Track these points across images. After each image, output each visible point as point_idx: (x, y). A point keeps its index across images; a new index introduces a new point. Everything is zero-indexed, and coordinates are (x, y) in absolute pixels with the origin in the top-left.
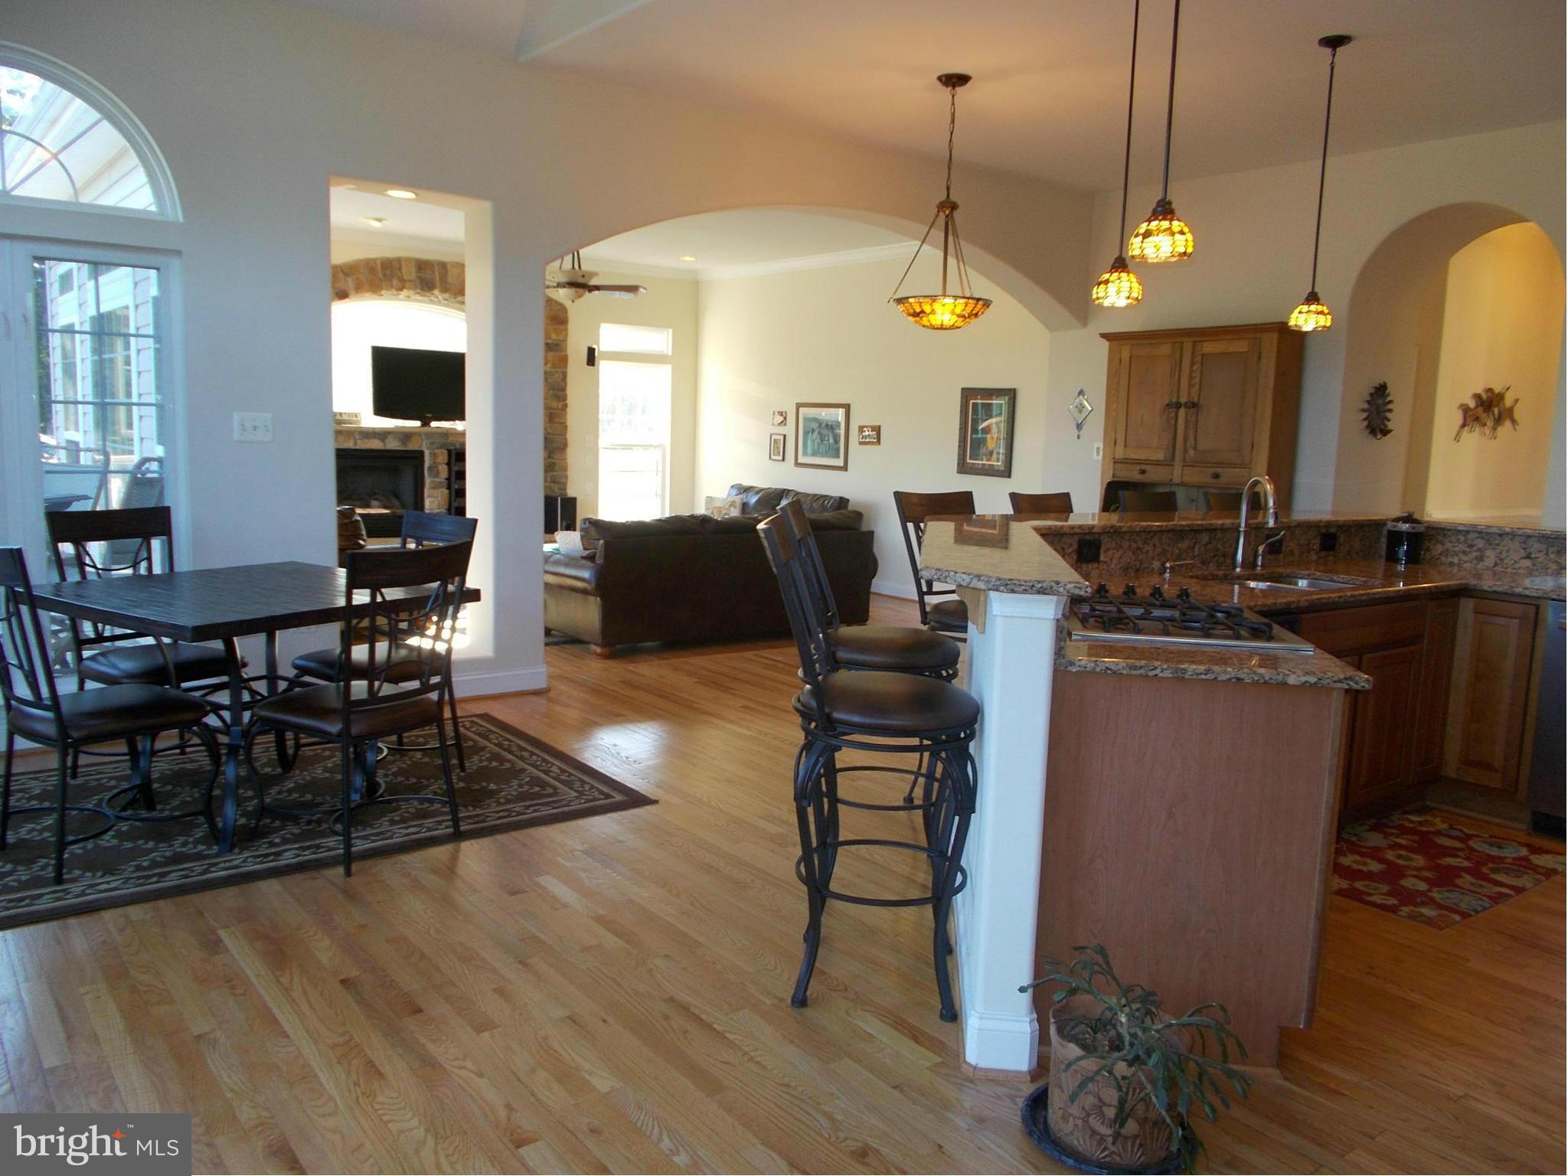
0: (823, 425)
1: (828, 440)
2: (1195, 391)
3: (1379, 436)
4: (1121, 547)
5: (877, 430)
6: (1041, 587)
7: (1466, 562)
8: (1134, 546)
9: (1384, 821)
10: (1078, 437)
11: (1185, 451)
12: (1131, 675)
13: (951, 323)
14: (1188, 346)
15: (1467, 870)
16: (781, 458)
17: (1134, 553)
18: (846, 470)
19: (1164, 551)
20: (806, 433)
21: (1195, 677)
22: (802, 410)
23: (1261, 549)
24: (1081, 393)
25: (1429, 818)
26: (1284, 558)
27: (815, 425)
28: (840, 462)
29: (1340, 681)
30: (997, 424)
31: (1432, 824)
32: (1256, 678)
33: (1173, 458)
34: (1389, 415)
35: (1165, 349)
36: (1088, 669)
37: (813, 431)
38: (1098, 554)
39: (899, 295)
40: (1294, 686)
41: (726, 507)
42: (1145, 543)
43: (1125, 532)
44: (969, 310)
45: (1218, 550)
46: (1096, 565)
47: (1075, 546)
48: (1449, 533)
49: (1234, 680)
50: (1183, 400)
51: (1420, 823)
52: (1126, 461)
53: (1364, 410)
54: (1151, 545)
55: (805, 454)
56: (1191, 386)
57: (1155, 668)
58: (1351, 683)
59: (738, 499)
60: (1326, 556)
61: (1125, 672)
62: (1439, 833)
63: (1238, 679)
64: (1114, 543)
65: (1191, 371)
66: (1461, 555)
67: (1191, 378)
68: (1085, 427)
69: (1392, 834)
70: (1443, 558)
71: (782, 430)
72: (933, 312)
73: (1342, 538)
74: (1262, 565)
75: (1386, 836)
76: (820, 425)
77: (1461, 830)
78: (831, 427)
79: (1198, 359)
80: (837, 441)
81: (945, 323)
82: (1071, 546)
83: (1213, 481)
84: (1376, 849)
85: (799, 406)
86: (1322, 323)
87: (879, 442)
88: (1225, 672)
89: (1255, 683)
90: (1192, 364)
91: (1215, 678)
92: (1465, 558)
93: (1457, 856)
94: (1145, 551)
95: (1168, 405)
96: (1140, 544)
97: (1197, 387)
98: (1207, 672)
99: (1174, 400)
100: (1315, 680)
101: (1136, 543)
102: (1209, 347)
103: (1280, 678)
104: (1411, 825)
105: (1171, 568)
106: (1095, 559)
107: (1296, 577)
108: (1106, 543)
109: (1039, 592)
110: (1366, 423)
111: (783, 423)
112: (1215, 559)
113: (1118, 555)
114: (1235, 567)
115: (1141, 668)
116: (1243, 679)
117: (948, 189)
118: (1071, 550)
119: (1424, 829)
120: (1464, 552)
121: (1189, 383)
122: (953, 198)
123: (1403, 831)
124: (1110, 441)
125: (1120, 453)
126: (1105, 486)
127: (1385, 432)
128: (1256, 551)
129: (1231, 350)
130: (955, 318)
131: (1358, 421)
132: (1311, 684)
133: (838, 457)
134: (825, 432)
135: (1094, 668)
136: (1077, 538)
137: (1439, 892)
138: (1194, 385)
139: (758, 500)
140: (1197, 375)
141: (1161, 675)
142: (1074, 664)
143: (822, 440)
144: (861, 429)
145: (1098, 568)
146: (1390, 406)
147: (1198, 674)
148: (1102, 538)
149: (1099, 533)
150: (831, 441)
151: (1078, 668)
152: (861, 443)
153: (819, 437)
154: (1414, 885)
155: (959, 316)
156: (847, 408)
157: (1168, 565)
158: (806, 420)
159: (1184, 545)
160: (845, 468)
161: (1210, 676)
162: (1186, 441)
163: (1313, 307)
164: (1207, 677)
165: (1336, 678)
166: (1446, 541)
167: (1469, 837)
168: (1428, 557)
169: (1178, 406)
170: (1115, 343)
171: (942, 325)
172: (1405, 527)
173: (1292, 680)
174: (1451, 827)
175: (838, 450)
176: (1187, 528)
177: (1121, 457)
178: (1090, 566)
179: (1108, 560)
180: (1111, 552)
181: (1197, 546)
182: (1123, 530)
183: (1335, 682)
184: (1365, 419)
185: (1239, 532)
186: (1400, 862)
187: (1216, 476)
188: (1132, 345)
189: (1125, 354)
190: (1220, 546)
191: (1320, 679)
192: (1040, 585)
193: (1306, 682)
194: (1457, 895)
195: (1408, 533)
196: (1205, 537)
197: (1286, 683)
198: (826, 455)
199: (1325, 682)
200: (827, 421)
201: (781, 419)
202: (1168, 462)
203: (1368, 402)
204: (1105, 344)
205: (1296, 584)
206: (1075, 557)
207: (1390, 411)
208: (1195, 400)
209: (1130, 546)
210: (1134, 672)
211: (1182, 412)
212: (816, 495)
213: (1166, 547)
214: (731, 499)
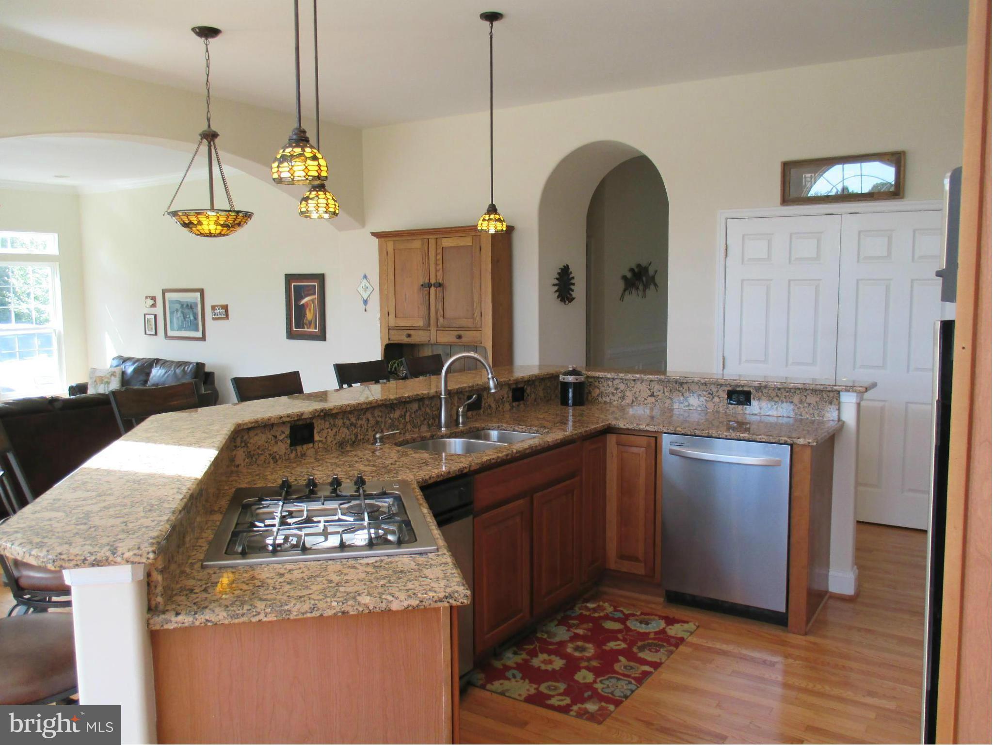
0: (185, 306)
1: (189, 317)
2: (440, 274)
3: (567, 302)
4: (335, 425)
5: (226, 308)
6: (94, 560)
7: (615, 401)
8: (348, 422)
9: (569, 613)
10: (366, 311)
11: (437, 319)
12: (234, 624)
13: (218, 232)
14: (432, 242)
15: (622, 652)
16: (153, 333)
17: (348, 429)
18: (205, 340)
19: (377, 422)
20: (172, 313)
21: (300, 616)
22: (168, 295)
23: (461, 410)
24: (365, 277)
25: (601, 603)
26: (484, 412)
27: (178, 306)
28: (199, 334)
29: (441, 600)
30: (313, 301)
31: (604, 609)
32: (361, 609)
33: (429, 325)
34: (572, 287)
35: (417, 244)
36: (186, 625)
37: (177, 310)
38: (312, 436)
39: (172, 209)
40: (398, 611)
41: (108, 376)
42: (358, 419)
43: (337, 414)
44: (231, 221)
45: (427, 414)
46: (311, 445)
47: (288, 432)
48: (602, 380)
49: (340, 614)
50: (433, 281)
51: (595, 610)
52: (398, 328)
53: (554, 285)
54: (364, 420)
55: (172, 329)
56: (437, 271)
57: (259, 613)
58: (451, 601)
59: (118, 371)
60: (518, 406)
61: (226, 622)
62: (607, 617)
63: (343, 613)
64: (327, 423)
65: (436, 260)
66: (611, 395)
67: (436, 264)
68: (369, 303)
69: (574, 625)
70: (600, 399)
71: (154, 311)
72: (200, 223)
73: (528, 390)
74: (463, 423)
75: (570, 627)
76: (182, 306)
77: (622, 612)
78: (191, 307)
79: (440, 251)
80: (196, 318)
81: (213, 232)
82: (283, 432)
83: (457, 340)
84: (562, 644)
85: (164, 292)
86: (499, 228)
87: (227, 317)
88: (330, 607)
89: (360, 615)
90: (436, 255)
91: (321, 615)
92: (613, 398)
93: (617, 639)
94: (358, 425)
95: (422, 285)
96: (353, 420)
97: (441, 271)
98: (312, 610)
99: (427, 281)
100: (418, 602)
101: (350, 420)
102: (447, 242)
103: (384, 605)
104: (588, 613)
105: (381, 438)
106: (310, 439)
107: (489, 429)
108: (318, 425)
109: (93, 565)
110: (557, 294)
111: (154, 305)
112: (425, 422)
113: (331, 433)
114: (440, 427)
115: (243, 615)
116: (348, 612)
117: (209, 120)
118: (283, 436)
119: (596, 615)
120: (613, 393)
121: (436, 268)
122: (214, 128)
123: (582, 619)
124: (385, 314)
125: (392, 323)
126: (384, 347)
127: (571, 299)
128: (458, 411)
129: (461, 244)
130: (219, 228)
131: (552, 292)
132: (414, 608)
133: (197, 330)
134: (186, 311)
135: (193, 623)
136: (289, 425)
137: (601, 682)
138: (439, 270)
139: (135, 368)
140: (440, 262)
141: (265, 619)
142: (171, 621)
143: (185, 318)
144: (213, 308)
145: (313, 447)
146: (573, 281)
147: (303, 614)
148: (314, 421)
149: (310, 418)
150: (192, 318)
151: (176, 625)
152: (214, 319)
153: (182, 315)
154: (584, 678)
155: (222, 226)
156: (202, 291)
157: (378, 436)
158: (171, 302)
159: (397, 414)
160: (203, 338)
161: (316, 614)
162: (437, 313)
163: (492, 216)
164: (313, 615)
165: (436, 598)
166: (601, 385)
167: (627, 617)
168: (590, 398)
169: (430, 285)
170: (383, 239)
171: (210, 233)
172: (571, 379)
173: (395, 606)
174: (615, 610)
175: (197, 325)
176: (395, 401)
177: (393, 325)
178: (305, 447)
179: (323, 439)
180: (326, 431)
181: (408, 415)
182: (334, 412)
183: (436, 602)
184: (556, 291)
185: (440, 399)
186: (577, 654)
187: (459, 337)
188: (394, 241)
189: (390, 246)
190: (428, 410)
191: (422, 601)
192: (93, 558)
193: (409, 606)
194: (614, 681)
195: (575, 383)
196: (415, 406)
197: (390, 610)
198: (186, 329)
199: (426, 603)
200: (187, 302)
201: (152, 302)
202: (427, 328)
203: (557, 279)
204: (376, 240)
205: (487, 438)
206: (289, 442)
207: (573, 284)
208: (441, 281)
209: (344, 424)
210: (236, 621)
211: (433, 289)
212: (179, 362)
213: (379, 419)
214: (113, 369)
